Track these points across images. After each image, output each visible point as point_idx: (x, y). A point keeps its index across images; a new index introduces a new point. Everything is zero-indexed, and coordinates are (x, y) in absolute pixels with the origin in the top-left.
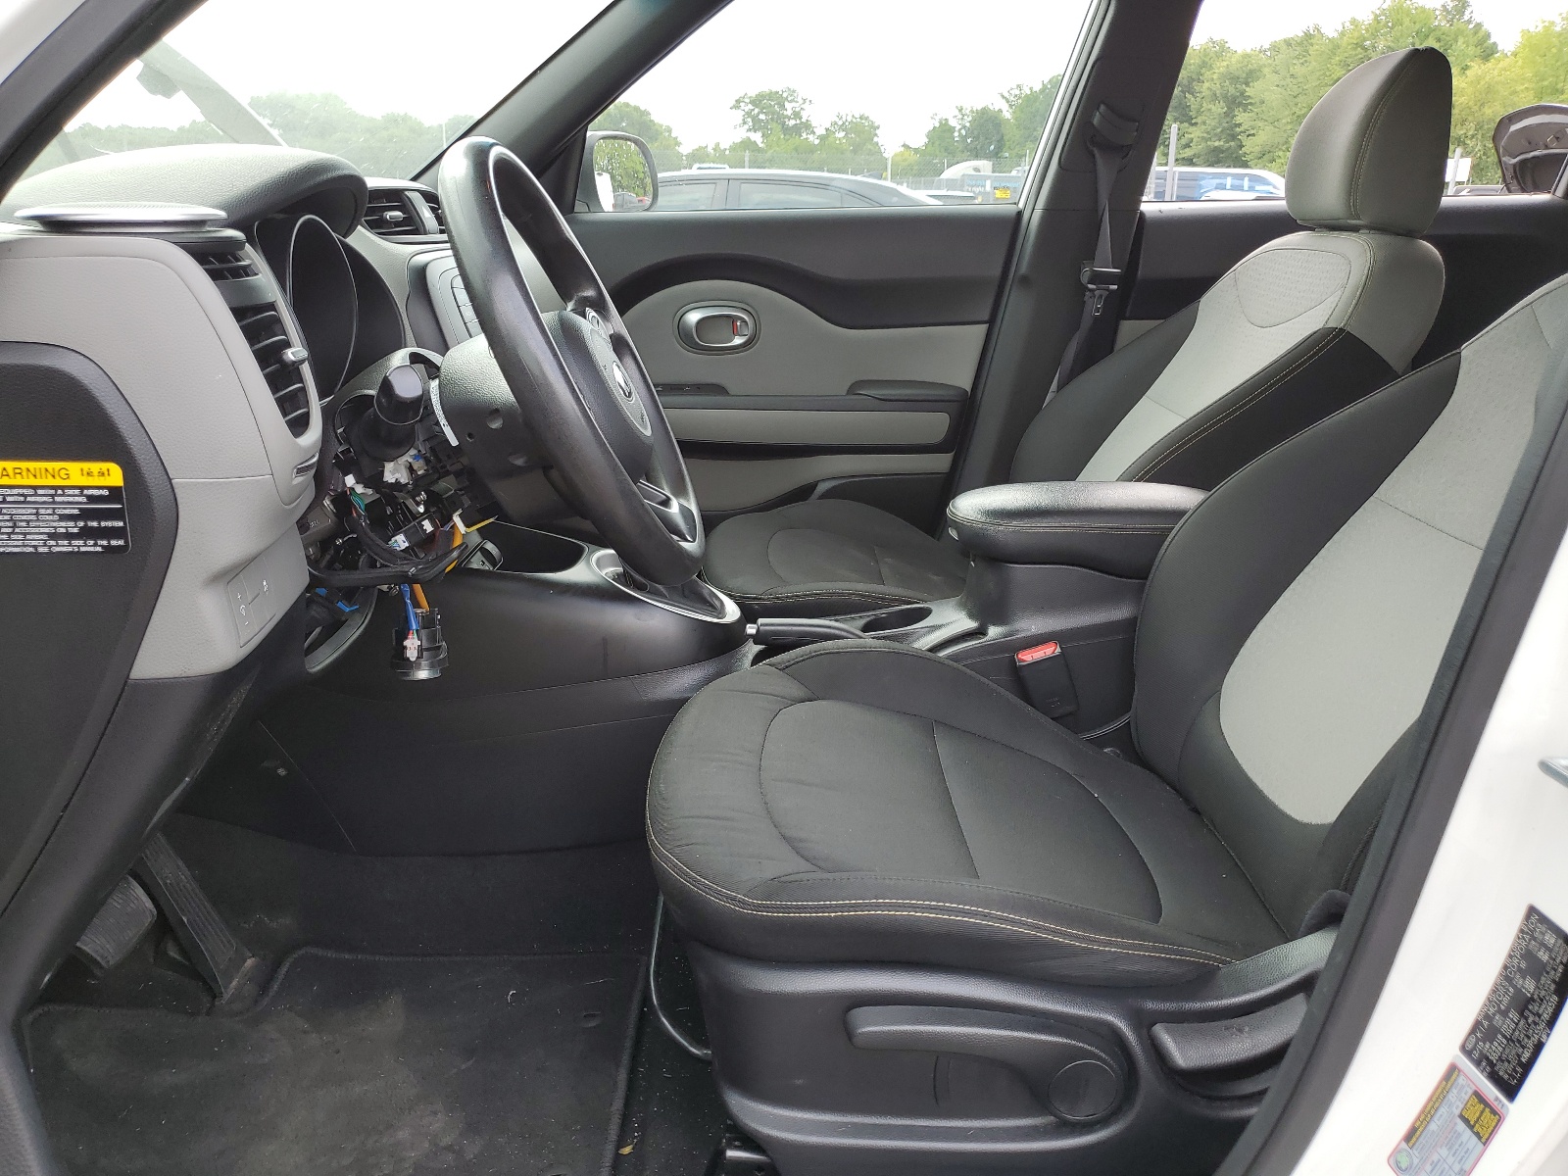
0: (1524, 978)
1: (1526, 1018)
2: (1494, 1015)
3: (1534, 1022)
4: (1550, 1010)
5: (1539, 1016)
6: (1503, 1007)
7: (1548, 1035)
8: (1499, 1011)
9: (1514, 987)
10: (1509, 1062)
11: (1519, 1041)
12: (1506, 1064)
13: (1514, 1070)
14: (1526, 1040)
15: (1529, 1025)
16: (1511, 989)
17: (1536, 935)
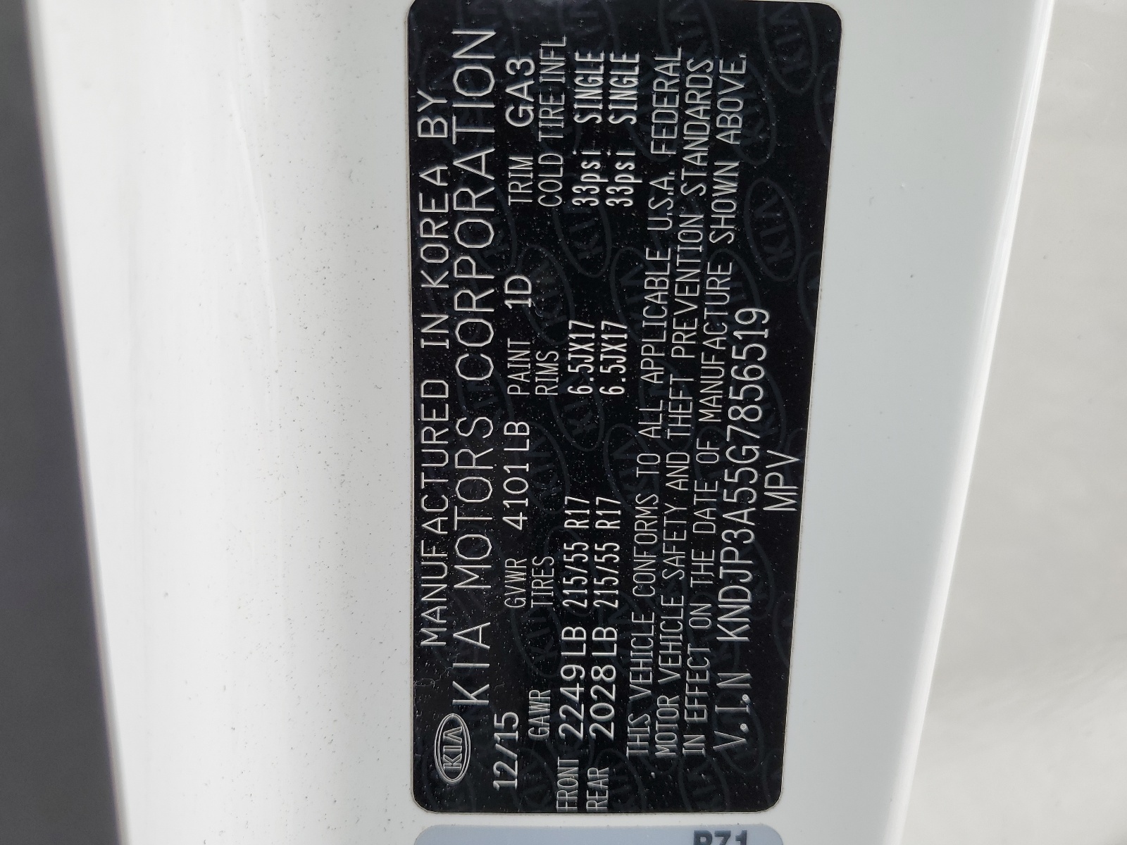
0: (558, 338)
1: (656, 484)
2: (495, 575)
3: (700, 473)
4: (751, 378)
5: (713, 434)
6: (518, 522)
7: (795, 475)
8: (509, 543)
9: (528, 407)
10: (675, 688)
11: (674, 588)
12: (667, 704)
13: (714, 695)
14: (702, 561)
15: (684, 498)
16: (518, 428)
17: (521, 116)
